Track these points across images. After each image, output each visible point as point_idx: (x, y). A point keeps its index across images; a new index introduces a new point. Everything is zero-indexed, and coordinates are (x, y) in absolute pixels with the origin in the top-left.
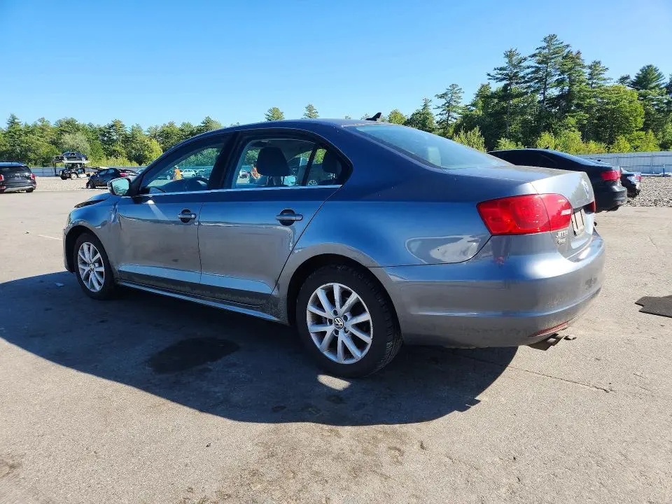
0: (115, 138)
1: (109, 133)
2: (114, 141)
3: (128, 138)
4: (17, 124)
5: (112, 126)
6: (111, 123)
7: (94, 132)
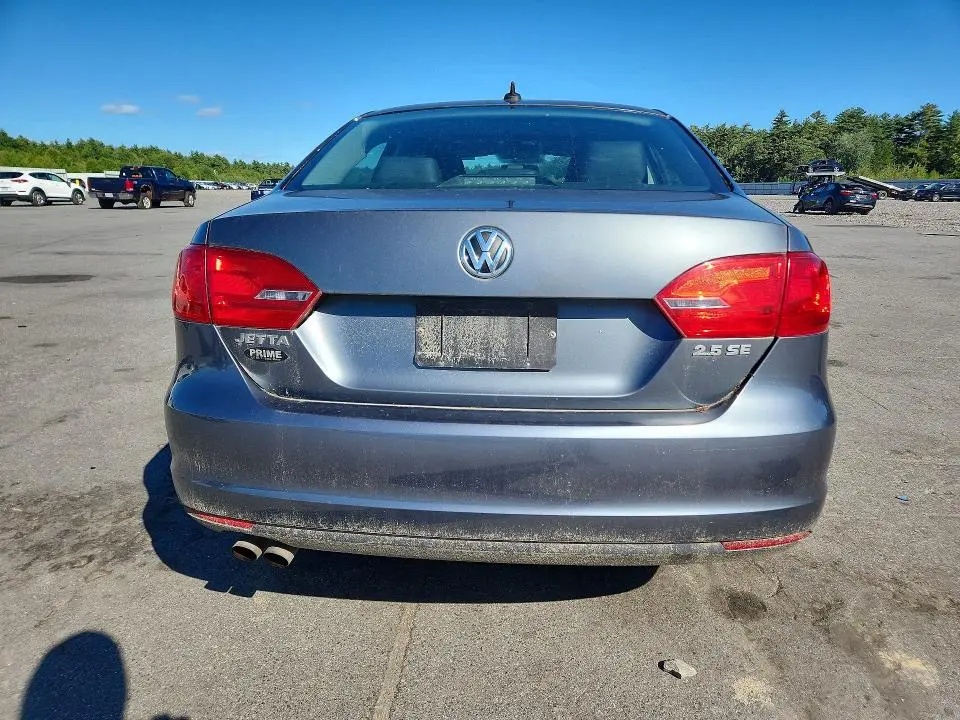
0: (918, 133)
1: (910, 126)
2: (916, 138)
3: (943, 132)
4: (785, 123)
5: (919, 115)
6: (917, 110)
7: (887, 126)
